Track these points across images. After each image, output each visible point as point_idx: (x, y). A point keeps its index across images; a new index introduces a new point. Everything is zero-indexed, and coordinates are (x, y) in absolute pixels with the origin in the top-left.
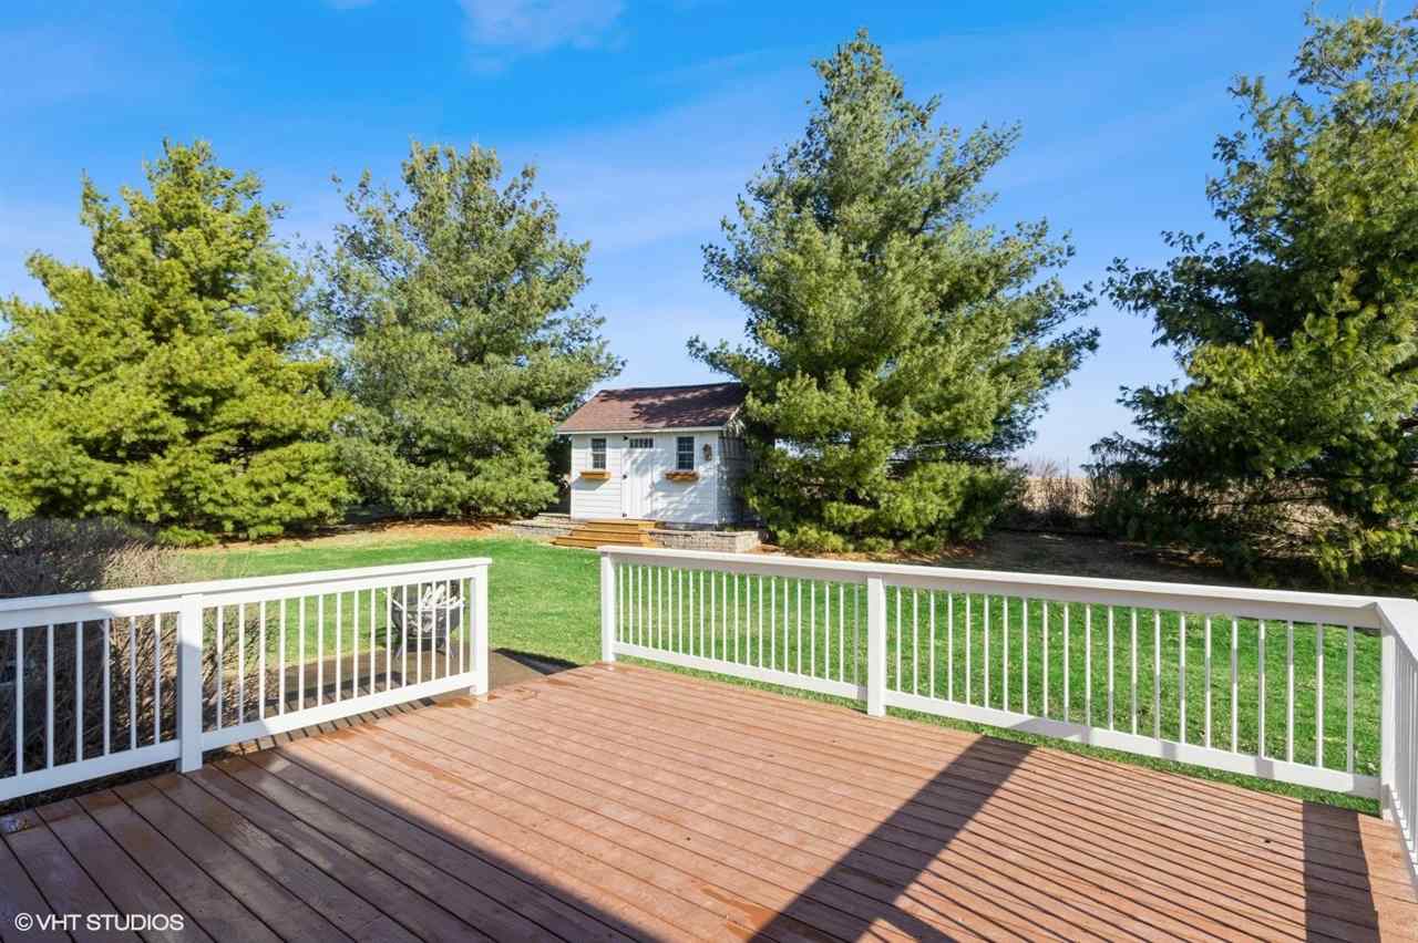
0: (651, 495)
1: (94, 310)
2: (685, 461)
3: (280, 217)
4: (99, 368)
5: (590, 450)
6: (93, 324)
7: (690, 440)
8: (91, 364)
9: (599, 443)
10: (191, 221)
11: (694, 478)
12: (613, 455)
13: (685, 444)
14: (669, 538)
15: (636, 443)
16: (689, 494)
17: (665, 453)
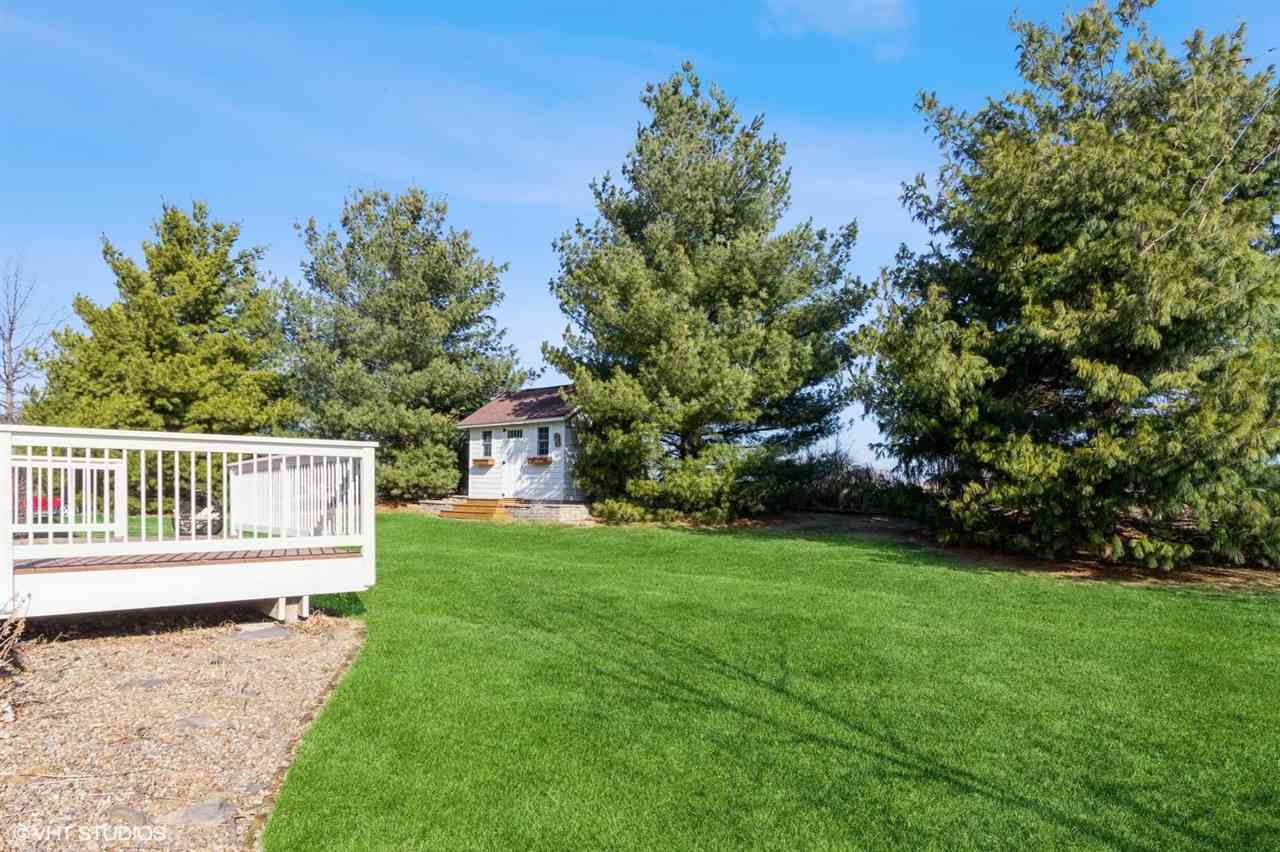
0: (520, 478)
1: (113, 337)
2: (543, 449)
3: (259, 258)
4: (114, 379)
5: (482, 441)
6: (112, 348)
7: (547, 430)
8: (109, 377)
9: (487, 435)
10: (180, 267)
11: (547, 462)
12: (496, 443)
13: (543, 432)
14: (518, 510)
15: (512, 434)
16: (545, 475)
17: (530, 441)
